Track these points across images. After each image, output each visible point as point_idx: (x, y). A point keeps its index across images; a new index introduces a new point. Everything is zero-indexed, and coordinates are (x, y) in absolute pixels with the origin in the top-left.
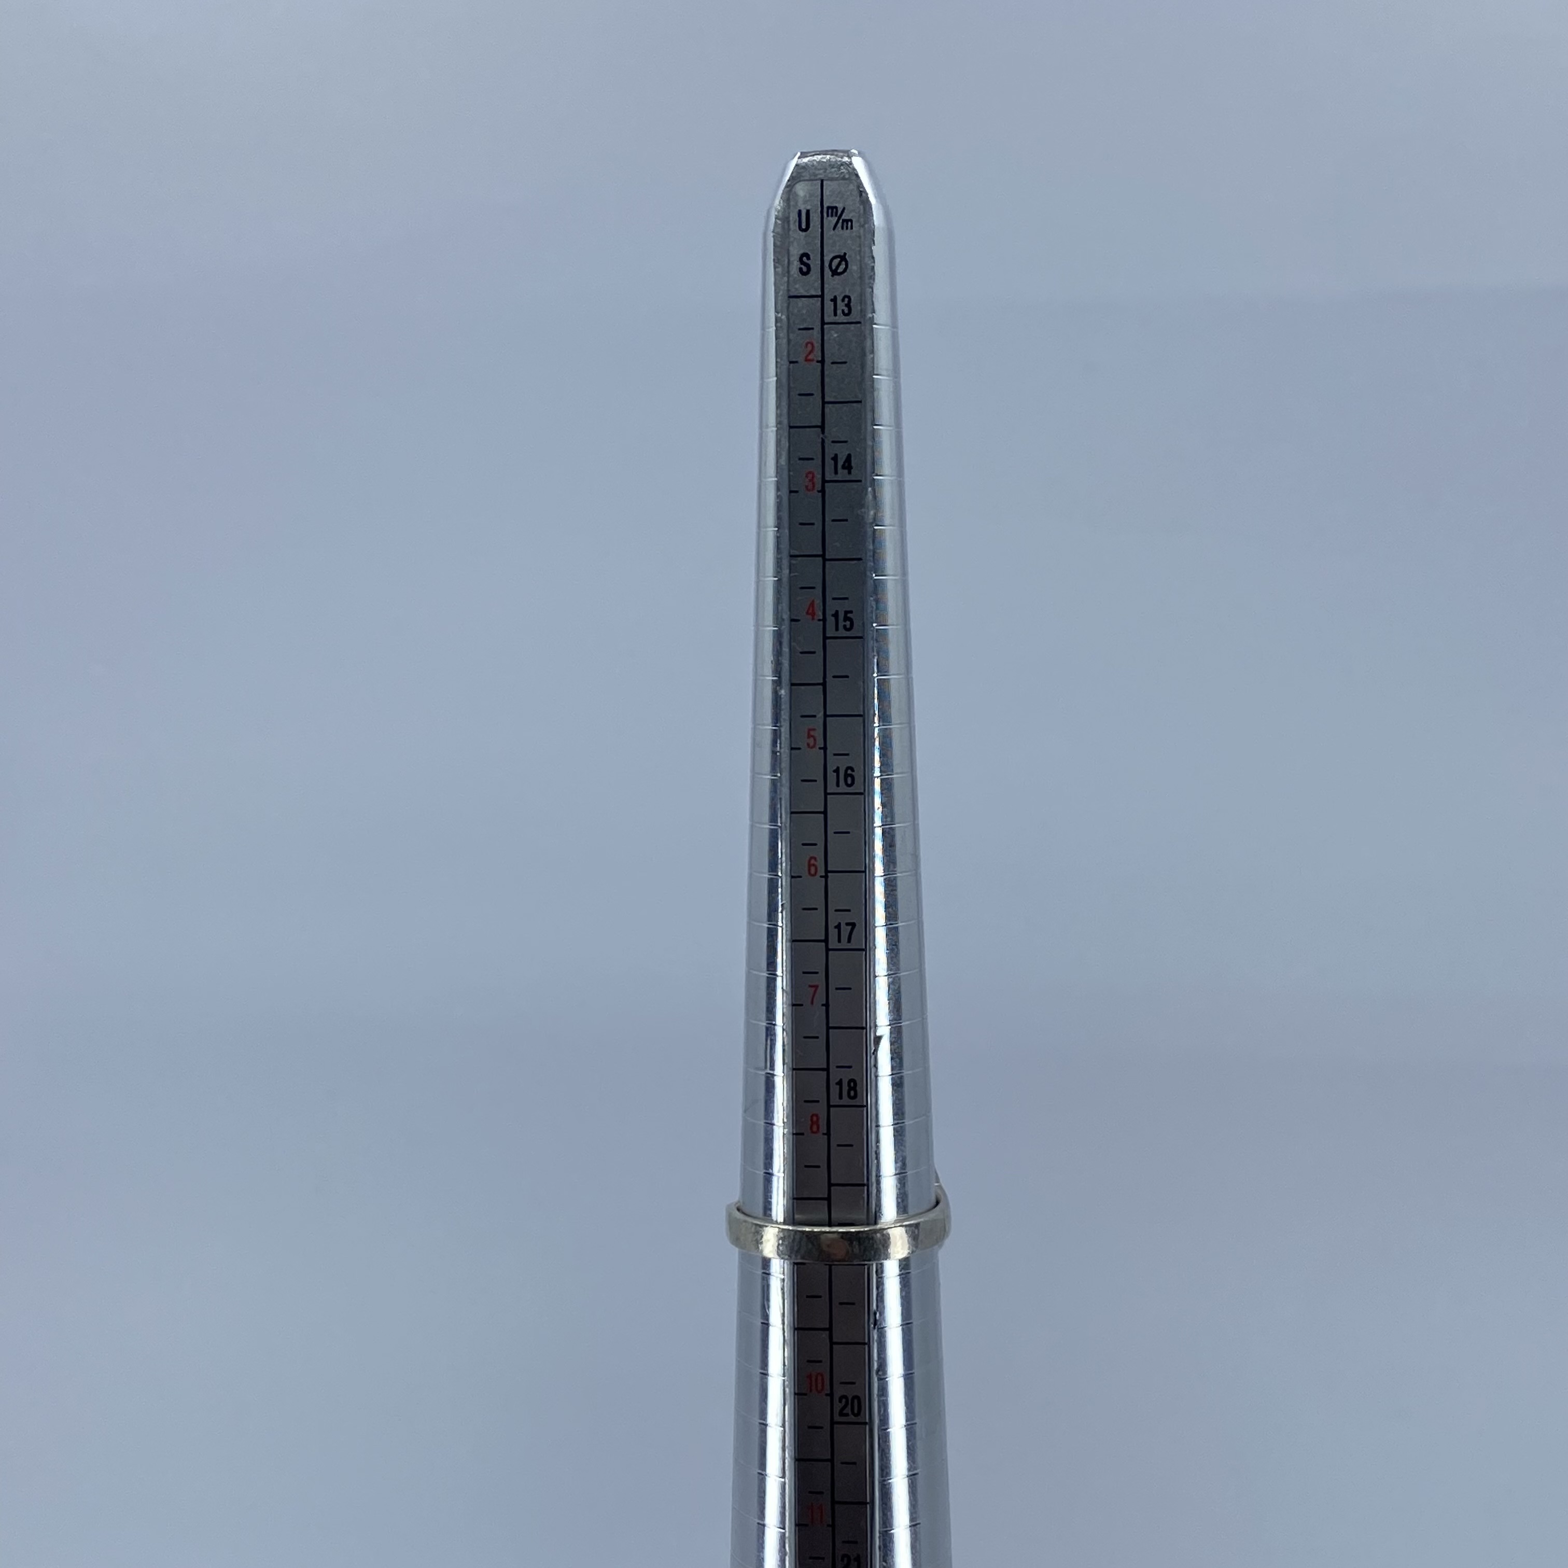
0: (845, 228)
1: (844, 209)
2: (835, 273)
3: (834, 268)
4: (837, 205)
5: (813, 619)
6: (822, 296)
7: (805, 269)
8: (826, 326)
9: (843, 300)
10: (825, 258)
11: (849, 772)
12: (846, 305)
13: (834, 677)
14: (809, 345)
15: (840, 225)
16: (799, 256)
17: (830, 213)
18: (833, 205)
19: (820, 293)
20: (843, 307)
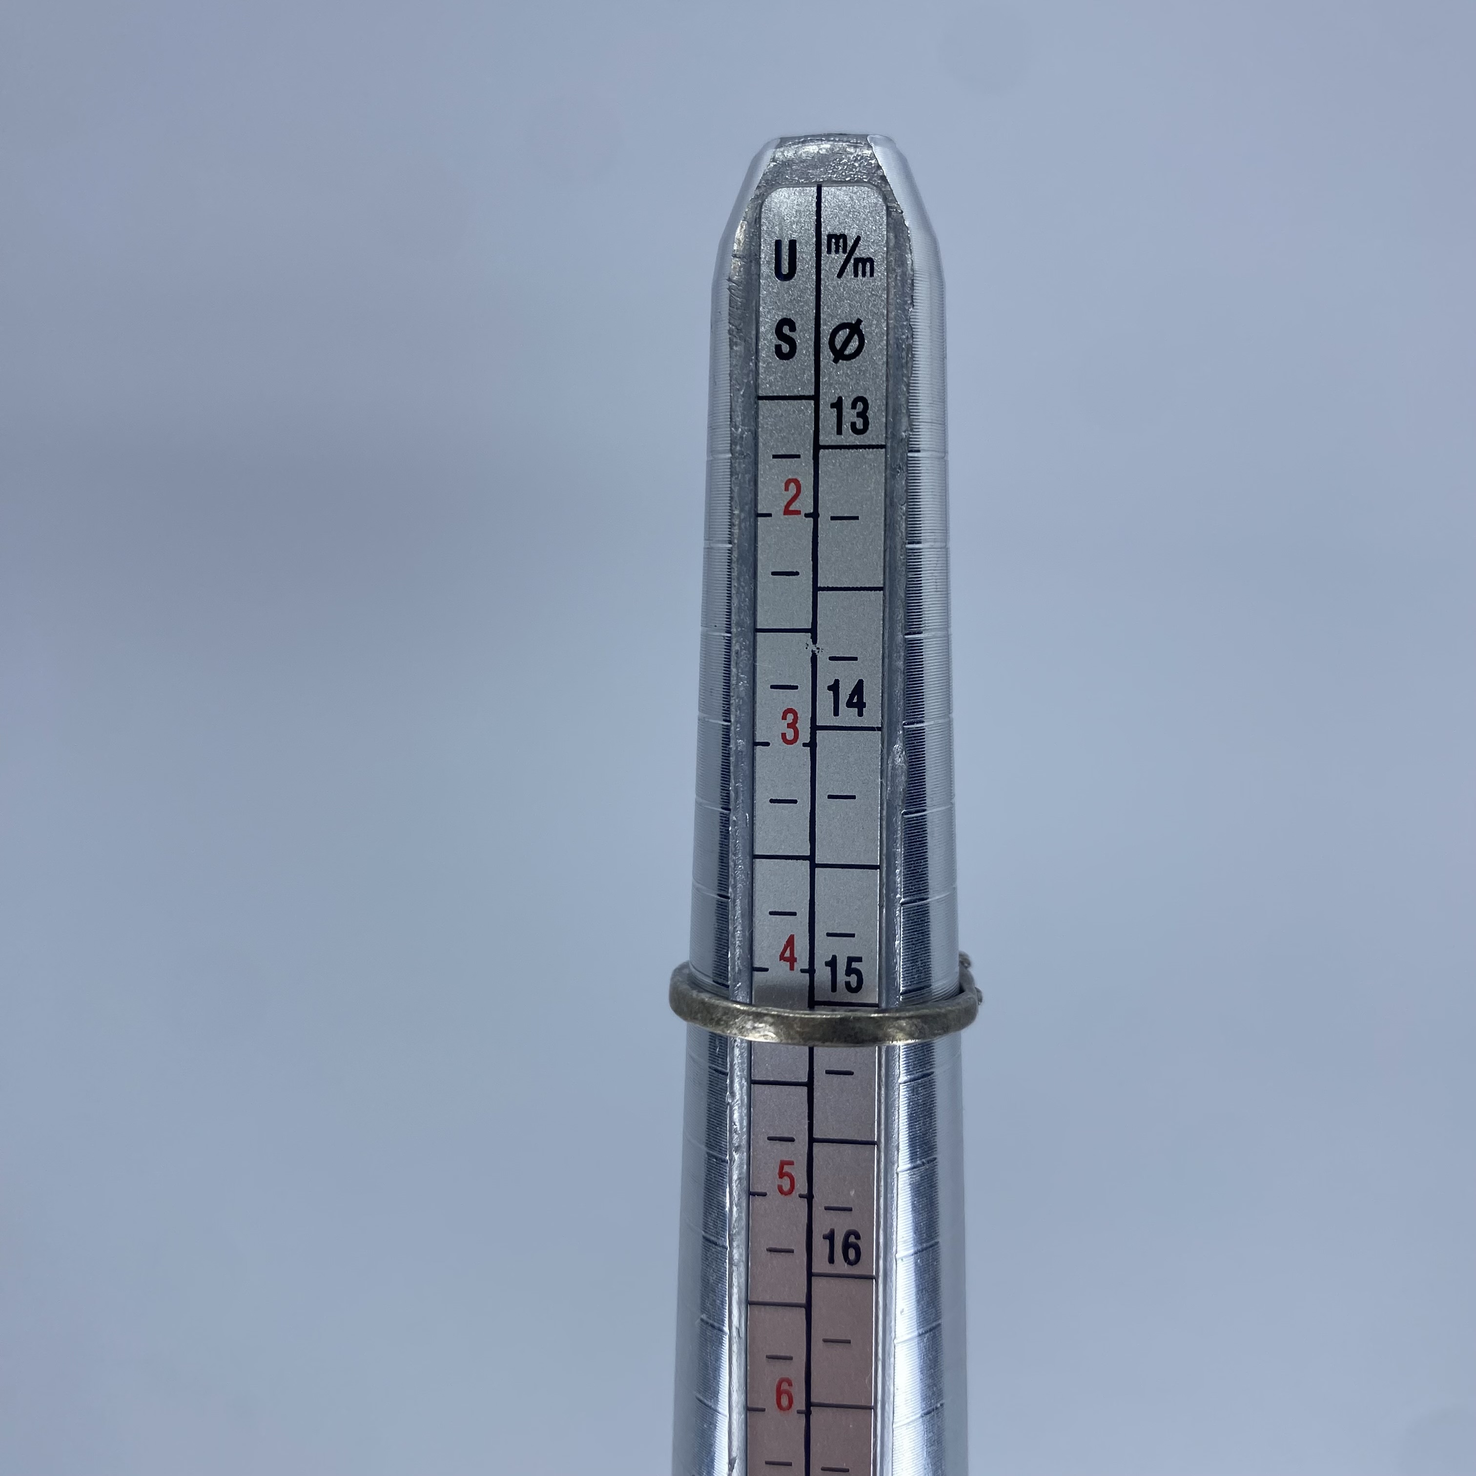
0: (860, 273)
1: (858, 239)
2: (839, 355)
3: (838, 347)
4: (846, 232)
5: (792, 968)
6: (816, 398)
7: (786, 348)
8: (821, 451)
9: (854, 406)
10: (823, 327)
11: (852, 1239)
12: (859, 415)
13: (828, 1072)
14: (792, 484)
15: (850, 267)
16: (775, 326)
17: (833, 247)
18: (838, 233)
19: (812, 393)
20: (855, 419)
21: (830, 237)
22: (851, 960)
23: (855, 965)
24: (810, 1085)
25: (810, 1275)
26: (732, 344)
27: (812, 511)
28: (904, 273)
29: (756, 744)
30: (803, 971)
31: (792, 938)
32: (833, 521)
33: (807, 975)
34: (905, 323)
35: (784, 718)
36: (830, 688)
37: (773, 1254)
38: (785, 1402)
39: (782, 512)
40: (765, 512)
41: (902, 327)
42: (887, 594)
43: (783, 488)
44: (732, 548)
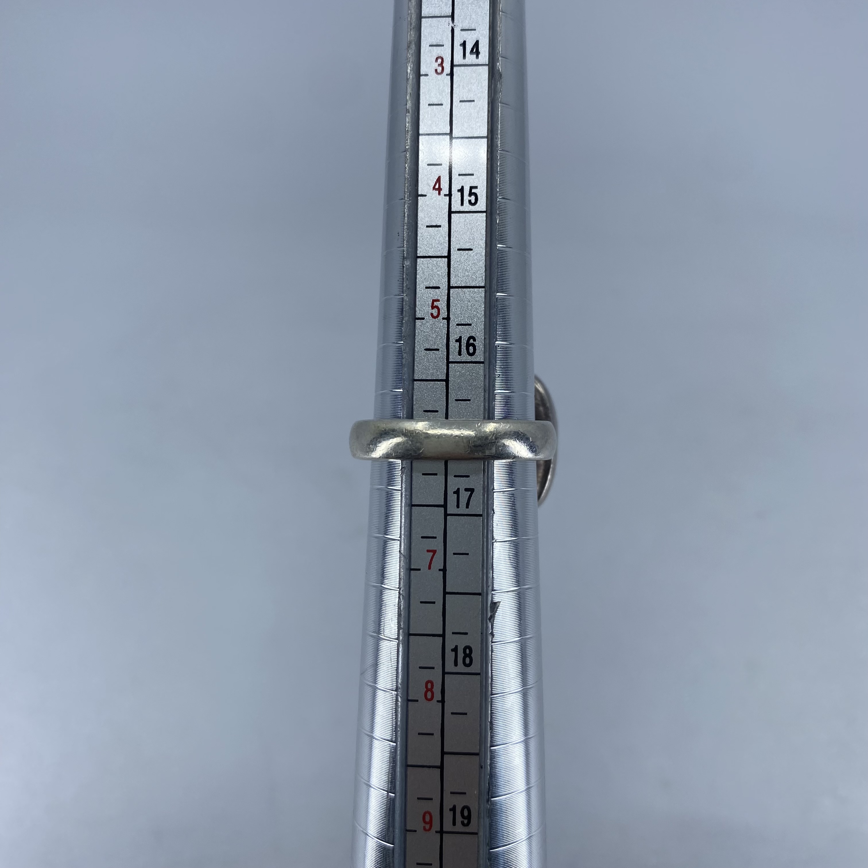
5: (439, 194)
13: (459, 250)
22: (471, 188)
23: (474, 191)
24: (449, 257)
25: (448, 362)
29: (420, 75)
30: (445, 195)
31: (440, 178)
33: (448, 198)
35: (436, 62)
36: (461, 45)
37: (428, 352)
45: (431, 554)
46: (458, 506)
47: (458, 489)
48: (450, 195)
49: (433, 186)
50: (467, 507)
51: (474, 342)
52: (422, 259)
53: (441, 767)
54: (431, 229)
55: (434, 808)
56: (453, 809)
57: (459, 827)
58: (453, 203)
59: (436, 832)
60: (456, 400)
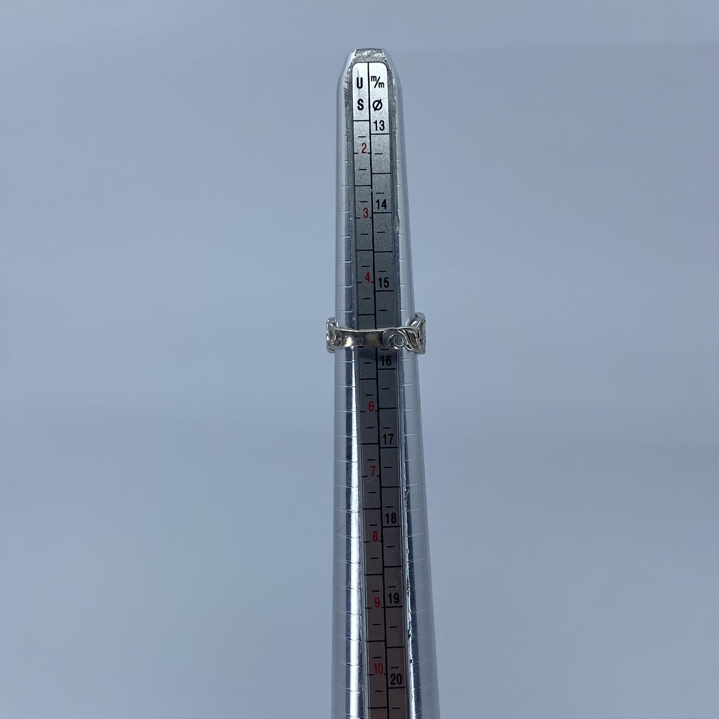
0: (380, 86)
1: (380, 77)
2: (375, 109)
3: (375, 107)
4: (376, 75)
5: (369, 282)
6: (370, 121)
7: (361, 107)
8: (372, 135)
9: (380, 123)
10: (371, 102)
11: (389, 358)
13: (380, 311)
14: (364, 145)
15: (378, 85)
16: (357, 101)
17: (373, 79)
18: (374, 75)
19: (368, 119)
20: (381, 126)
21: (372, 77)
22: (385, 278)
23: (386, 280)
24: (375, 314)
25: (377, 369)
26: (346, 106)
27: (369, 152)
28: (393, 87)
29: (356, 218)
30: (372, 282)
31: (368, 273)
32: (376, 155)
33: (373, 284)
34: (394, 100)
35: (364, 210)
36: (377, 202)
37: (366, 364)
38: (371, 408)
39: (361, 153)
40: (356, 152)
41: (393, 101)
42: (392, 175)
43: (361, 145)
44: (348, 162)
45: (373, 468)
46: (386, 443)
47: (385, 435)
48: (374, 282)
49: (365, 278)
50: (390, 443)
51: (391, 359)
52: (361, 316)
53: (383, 574)
54: (365, 300)
55: (380, 595)
56: (390, 595)
57: (393, 604)
58: (376, 285)
59: (382, 607)
60: (382, 389)
